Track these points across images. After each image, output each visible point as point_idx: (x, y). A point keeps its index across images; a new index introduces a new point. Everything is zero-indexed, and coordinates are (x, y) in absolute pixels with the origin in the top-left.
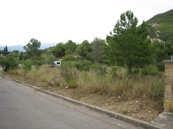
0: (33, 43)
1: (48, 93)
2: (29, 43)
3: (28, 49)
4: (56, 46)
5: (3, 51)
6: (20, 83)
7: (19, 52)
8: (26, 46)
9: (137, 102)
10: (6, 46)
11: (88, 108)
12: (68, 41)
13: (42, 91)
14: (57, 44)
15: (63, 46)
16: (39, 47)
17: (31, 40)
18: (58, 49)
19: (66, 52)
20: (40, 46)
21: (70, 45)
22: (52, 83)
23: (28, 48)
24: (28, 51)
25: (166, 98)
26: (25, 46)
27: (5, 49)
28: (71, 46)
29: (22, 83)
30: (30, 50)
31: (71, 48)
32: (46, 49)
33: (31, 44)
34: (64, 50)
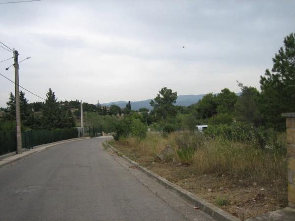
0: (164, 96)
1: (144, 171)
2: (159, 95)
3: (156, 105)
4: (203, 100)
5: (125, 109)
6: (121, 156)
7: (148, 111)
8: (155, 101)
9: (262, 189)
10: (129, 102)
11: (179, 194)
12: (222, 91)
13: (139, 169)
14: (204, 96)
15: (213, 100)
16: (175, 102)
17: (162, 90)
18: (205, 105)
19: (218, 109)
20: (176, 100)
21: (225, 97)
22: (161, 157)
23: (157, 103)
24: (157, 110)
25: (291, 181)
26: (152, 101)
27: (127, 105)
28: (227, 99)
29: (123, 157)
30: (160, 107)
31: (226, 102)
32: (193, 105)
33: (162, 96)
34: (215, 106)
